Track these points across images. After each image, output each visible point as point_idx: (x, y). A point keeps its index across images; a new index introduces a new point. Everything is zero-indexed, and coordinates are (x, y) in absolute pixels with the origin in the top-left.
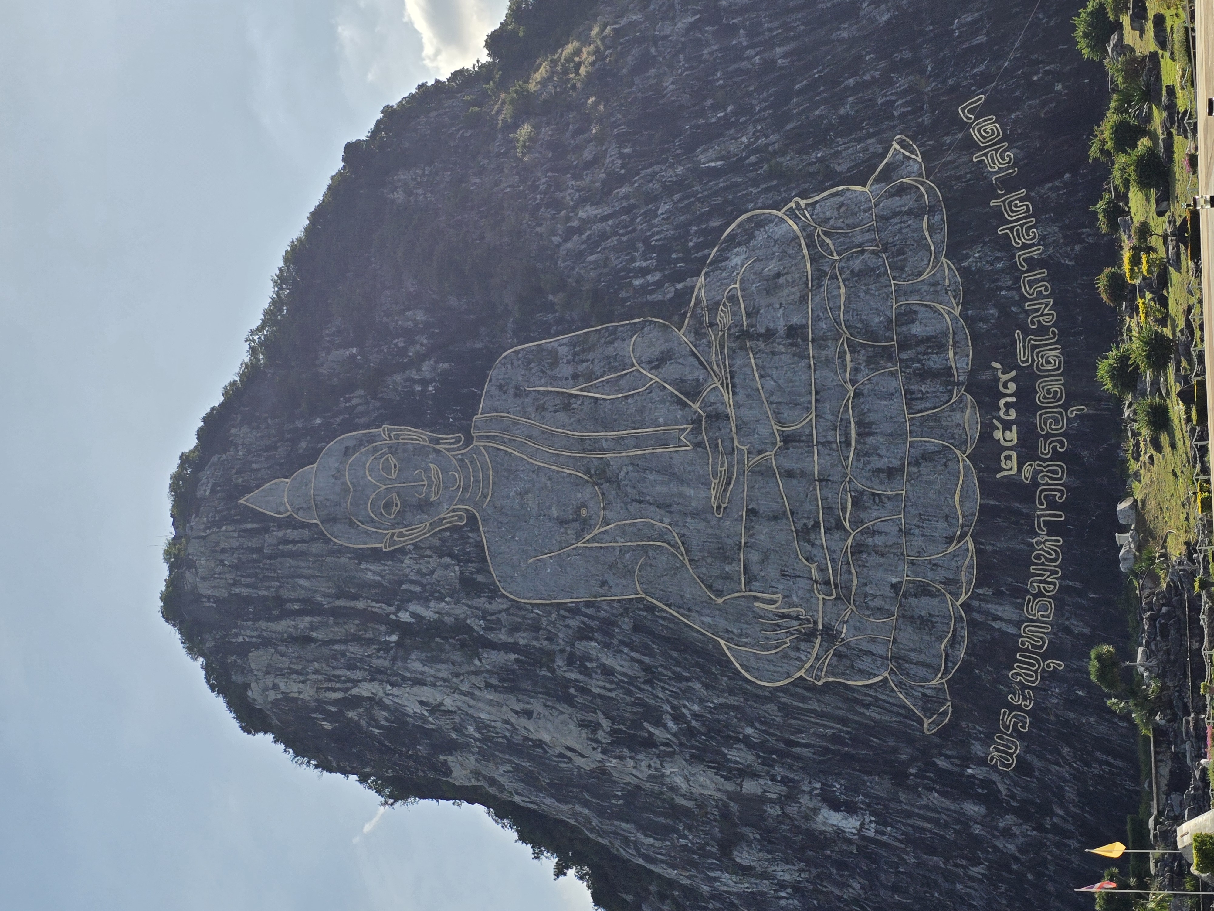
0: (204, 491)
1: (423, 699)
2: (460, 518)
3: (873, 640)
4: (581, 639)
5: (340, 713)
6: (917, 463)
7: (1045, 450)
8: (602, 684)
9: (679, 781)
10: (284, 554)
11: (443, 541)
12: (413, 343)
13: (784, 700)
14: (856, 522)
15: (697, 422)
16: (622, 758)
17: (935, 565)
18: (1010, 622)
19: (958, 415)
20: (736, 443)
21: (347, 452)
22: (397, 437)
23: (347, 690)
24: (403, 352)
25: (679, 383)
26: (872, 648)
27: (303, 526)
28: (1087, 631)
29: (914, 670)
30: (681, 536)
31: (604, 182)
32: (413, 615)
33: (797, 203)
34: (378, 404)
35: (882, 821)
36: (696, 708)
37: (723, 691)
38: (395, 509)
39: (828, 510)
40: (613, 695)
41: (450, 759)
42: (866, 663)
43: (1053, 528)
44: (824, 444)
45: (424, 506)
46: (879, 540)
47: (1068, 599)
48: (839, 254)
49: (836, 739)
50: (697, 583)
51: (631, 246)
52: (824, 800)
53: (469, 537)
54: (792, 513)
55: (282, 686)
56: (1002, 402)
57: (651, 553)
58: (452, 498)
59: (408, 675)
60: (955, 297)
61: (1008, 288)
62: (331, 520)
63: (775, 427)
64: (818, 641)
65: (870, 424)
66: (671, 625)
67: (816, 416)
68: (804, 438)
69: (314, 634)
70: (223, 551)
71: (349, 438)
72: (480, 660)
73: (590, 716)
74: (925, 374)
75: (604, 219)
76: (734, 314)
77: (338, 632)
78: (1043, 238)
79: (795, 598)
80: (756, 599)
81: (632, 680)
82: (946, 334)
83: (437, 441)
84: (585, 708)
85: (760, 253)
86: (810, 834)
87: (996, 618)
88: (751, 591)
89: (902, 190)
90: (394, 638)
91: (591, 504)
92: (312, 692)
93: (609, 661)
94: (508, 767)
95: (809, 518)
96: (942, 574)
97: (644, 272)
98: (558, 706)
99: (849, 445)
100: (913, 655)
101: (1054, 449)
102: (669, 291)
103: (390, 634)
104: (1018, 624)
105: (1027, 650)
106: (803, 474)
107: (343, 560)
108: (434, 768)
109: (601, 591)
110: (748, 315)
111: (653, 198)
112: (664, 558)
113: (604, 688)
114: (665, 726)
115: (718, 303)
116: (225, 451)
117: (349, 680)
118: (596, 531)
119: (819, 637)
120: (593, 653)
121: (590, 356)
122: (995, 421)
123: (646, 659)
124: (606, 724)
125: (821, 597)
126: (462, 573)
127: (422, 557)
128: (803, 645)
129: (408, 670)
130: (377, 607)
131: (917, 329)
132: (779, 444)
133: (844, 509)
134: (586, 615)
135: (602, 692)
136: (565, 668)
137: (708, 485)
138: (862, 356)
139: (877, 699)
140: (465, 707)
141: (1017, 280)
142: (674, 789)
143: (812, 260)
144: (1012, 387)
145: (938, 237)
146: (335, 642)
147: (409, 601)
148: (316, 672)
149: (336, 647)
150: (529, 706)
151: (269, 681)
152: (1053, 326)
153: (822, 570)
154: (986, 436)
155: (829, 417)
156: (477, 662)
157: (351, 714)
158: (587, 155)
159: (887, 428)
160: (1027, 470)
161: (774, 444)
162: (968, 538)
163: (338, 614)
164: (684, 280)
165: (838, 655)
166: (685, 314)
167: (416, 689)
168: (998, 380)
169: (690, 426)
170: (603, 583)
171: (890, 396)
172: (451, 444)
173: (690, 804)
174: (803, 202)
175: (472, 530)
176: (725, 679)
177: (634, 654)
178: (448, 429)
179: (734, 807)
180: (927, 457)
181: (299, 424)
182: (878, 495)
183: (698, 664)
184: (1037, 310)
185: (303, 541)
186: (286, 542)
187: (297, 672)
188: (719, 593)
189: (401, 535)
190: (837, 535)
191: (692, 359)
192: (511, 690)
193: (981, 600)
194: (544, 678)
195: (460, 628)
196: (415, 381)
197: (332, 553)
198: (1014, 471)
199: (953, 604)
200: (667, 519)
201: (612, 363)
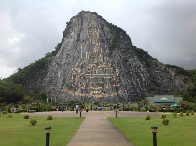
0: (94, 15)
1: (73, 36)
2: (90, 40)
9: (64, 60)
10: (87, 23)
12: (107, 37)
14: (87, 78)
15: (98, 63)
16: (66, 54)
18: (77, 91)
19: (97, 87)
20: (95, 67)
23: (74, 28)
29: (73, 82)
30: (87, 61)
31: (120, 56)
32: (81, 35)
35: (59, 79)
36: (71, 62)
38: (91, 34)
39: (89, 75)
41: (67, 38)
42: (74, 78)
43: (86, 96)
44: (95, 75)
45: (91, 37)
46: (86, 80)
47: (79, 97)
49: (67, 75)
50: (82, 63)
52: (61, 73)
57: (86, 58)
58: (92, 39)
59: (75, 34)
60: (108, 88)
62: (90, 27)
63: (97, 71)
68: (95, 73)
69: (79, 25)
70: (88, 17)
71: (98, 30)
74: (101, 85)
75: (117, 56)
76: (107, 68)
77: (80, 28)
78: (112, 96)
80: (81, 68)
82: (104, 87)
83: (97, 38)
84: (71, 51)
86: (58, 72)
89: (118, 84)
90: (79, 33)
91: (90, 53)
92: (74, 25)
94: (66, 43)
95: (88, 73)
96: (82, 85)
101: (93, 96)
105: (75, 93)
106: (92, 73)
112: (85, 60)
115: (109, 66)
118: (88, 53)
119: (77, 74)
120: (76, 52)
121: (104, 54)
126: (85, 40)
127: (86, 36)
128: (76, 72)
131: (105, 84)
133: (89, 77)
134: (80, 52)
137: (92, 64)
138: (103, 79)
139: (71, 79)
140: (72, 39)
141: (109, 93)
151: (75, 20)
152: (104, 97)
153: (83, 74)
154: (94, 90)
155: (97, 76)
156: (76, 41)
157: (71, 28)
158: (123, 54)
159: (96, 81)
161: (95, 71)
162: (85, 88)
164: (111, 63)
165: (75, 75)
168: (100, 91)
170: (83, 54)
172: (97, 40)
173: (61, 61)
174: (117, 74)
176: (73, 65)
177: (76, 56)
179: (61, 65)
182: (90, 80)
183: (75, 62)
184: (106, 95)
188: (81, 65)
189: (89, 34)
190: (86, 76)
194: (74, 47)
195: (79, 40)
196: (103, 37)
197: (87, 27)
198: (91, 92)
199: (79, 86)
200: (89, 60)
201: (104, 56)
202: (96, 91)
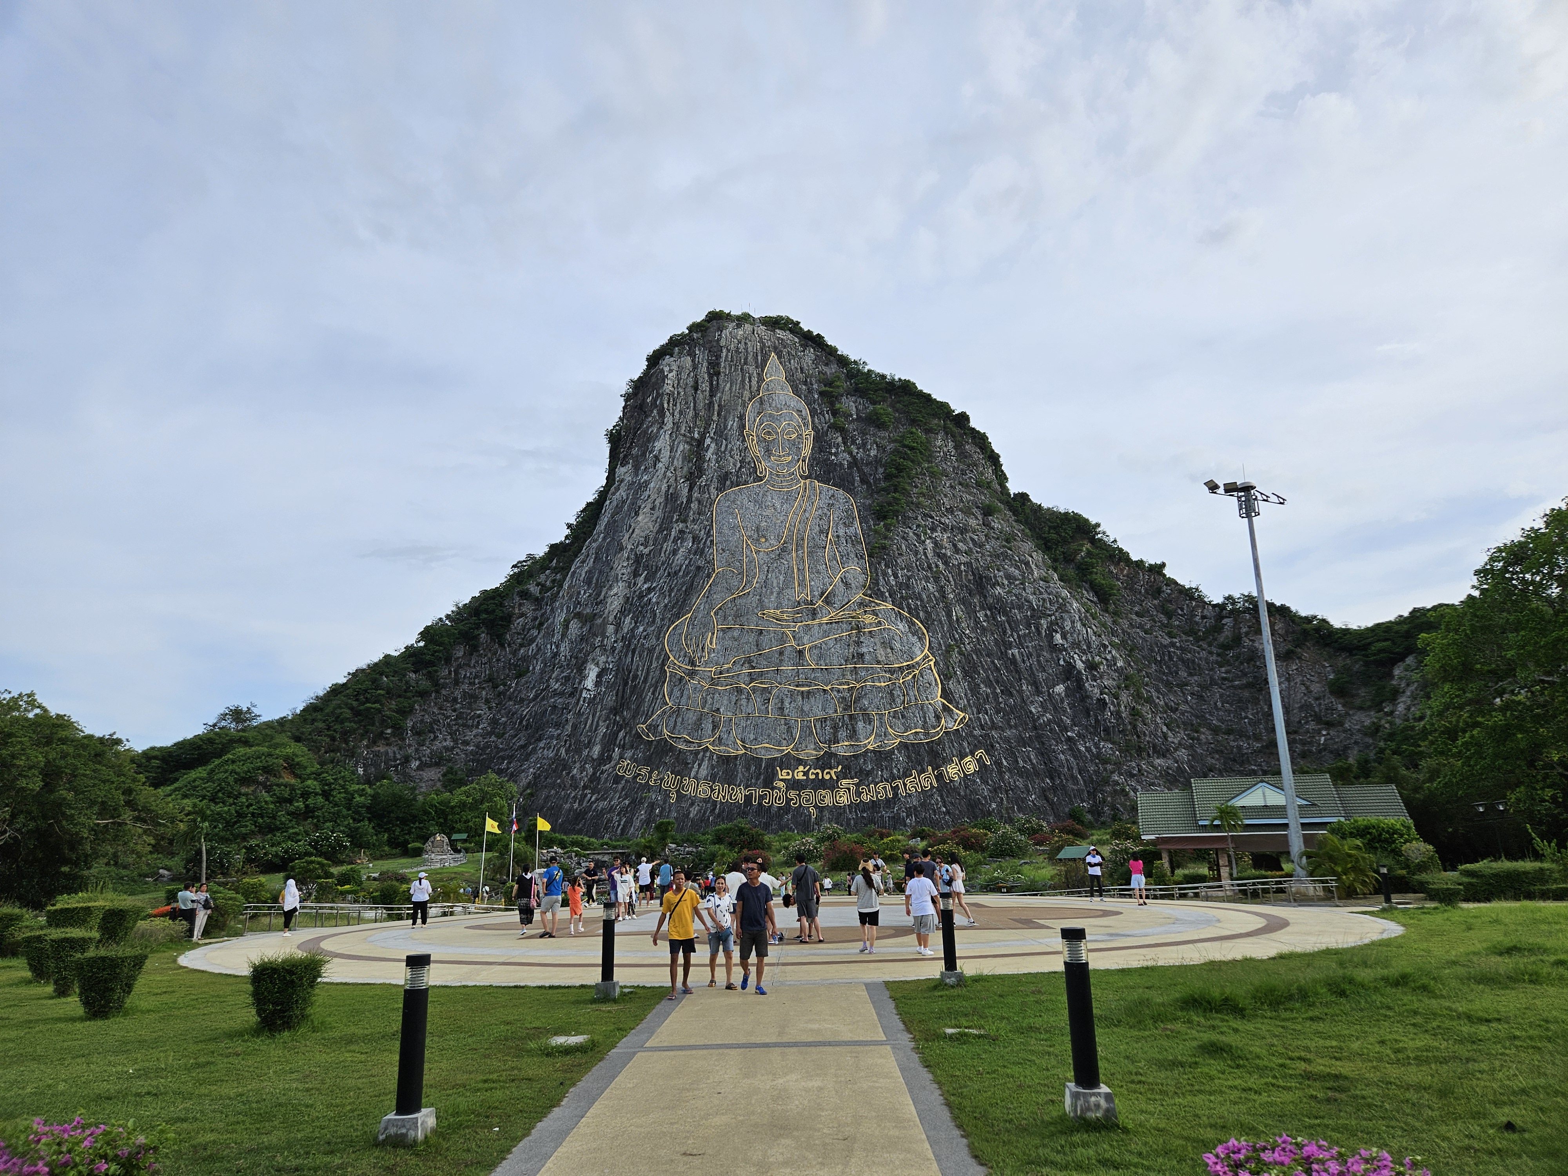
0: (780, 333)
2: (761, 473)
3: (689, 698)
4: (693, 538)
5: (657, 406)
6: (785, 724)
7: (792, 794)
8: (668, 549)
11: (749, 463)
12: (858, 449)
14: (754, 690)
15: (812, 603)
16: (628, 559)
17: (730, 732)
19: (813, 746)
20: (799, 624)
23: (668, 410)
24: (853, 442)
25: (833, 593)
26: (685, 697)
27: (759, 387)
28: (692, 815)
29: (673, 720)
30: (748, 593)
31: (945, 554)
32: (709, 446)
33: (931, 660)
34: (825, 428)
35: (592, 701)
36: (654, 600)
37: (663, 615)
38: (767, 437)
39: (761, 674)
40: (663, 555)
41: (630, 466)
42: (677, 693)
43: (748, 798)
44: (798, 673)
45: (768, 452)
46: (744, 702)
47: (710, 805)
49: (636, 677)
50: (722, 601)
51: (910, 569)
52: (603, 669)
54: (760, 654)
55: (670, 375)
56: (819, 771)
57: (740, 576)
58: (772, 468)
60: (878, 746)
61: (882, 776)
62: (761, 401)
63: (808, 646)
64: (689, 668)
65: (808, 698)
67: (813, 669)
68: (801, 661)
70: (746, 344)
71: (806, 412)
72: (683, 482)
73: (651, 542)
74: (835, 728)
75: (925, 554)
76: (871, 624)
77: (700, 405)
78: (909, 795)
79: (713, 655)
81: (670, 566)
82: (857, 741)
83: (804, 461)
84: (656, 539)
85: (905, 639)
86: (585, 662)
87: (700, 766)
88: (717, 631)
89: (938, 718)
90: (696, 436)
91: (767, 544)
93: (681, 553)
94: (625, 498)
95: (757, 663)
96: (724, 736)
97: (896, 576)
98: (657, 525)
99: (797, 686)
100: (680, 719)
101: (792, 799)
102: (884, 589)
103: (698, 433)
104: (696, 777)
106: (781, 661)
108: (625, 456)
109: (719, 549)
110: (870, 632)
111: (936, 580)
112: (736, 583)
113: (666, 550)
114: (645, 583)
115: (877, 615)
116: (801, 346)
117: (674, 410)
118: (752, 546)
119: (691, 668)
121: (849, 545)
123: (681, 573)
124: (646, 551)
125: (713, 669)
128: (687, 659)
129: (679, 443)
130: (713, 427)
131: (860, 724)
132: (798, 648)
133: (761, 683)
135: (664, 549)
136: (677, 529)
137: (777, 608)
138: (847, 695)
139: (657, 699)
140: (658, 473)
142: (611, 588)
143: (900, 668)
144: (827, 777)
145: (911, 737)
146: (695, 403)
147: (716, 444)
148: (679, 393)
149: (692, 404)
150: (657, 509)
151: (675, 367)
153: (728, 671)
155: (813, 675)
158: (960, 545)
159: (806, 708)
160: (781, 784)
161: (798, 645)
162: (744, 751)
163: (711, 405)
165: (681, 678)
167: (669, 448)
168: (831, 768)
169: (809, 599)
170: (723, 550)
171: (824, 709)
172: (802, 468)
173: (602, 597)
174: (932, 663)
175: (754, 479)
178: (811, 466)
179: (599, 621)
180: (789, 729)
181: (815, 387)
182: (769, 702)
183: (678, 601)
185: (750, 387)
186: (750, 378)
187: (679, 382)
188: (716, 614)
189: (753, 440)
190: (747, 679)
191: (847, 600)
192: (666, 499)
194: (673, 517)
195: (701, 471)
196: (837, 449)
197: (744, 402)
198: (781, 777)
199: (707, 742)
200: (757, 585)
201: (845, 557)
202: (810, 769)
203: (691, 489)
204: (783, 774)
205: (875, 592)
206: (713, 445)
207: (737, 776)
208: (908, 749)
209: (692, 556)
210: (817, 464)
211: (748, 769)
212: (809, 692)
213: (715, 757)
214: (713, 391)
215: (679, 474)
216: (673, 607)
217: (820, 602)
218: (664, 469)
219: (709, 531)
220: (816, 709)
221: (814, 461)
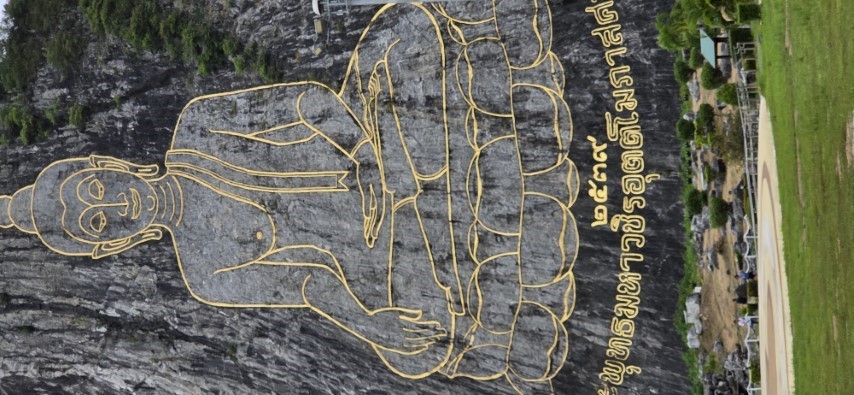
1: (128, 378)
2: (157, 234)
3: (495, 348)
4: (258, 336)
5: (59, 387)
6: (531, 212)
7: (627, 205)
8: (276, 371)
10: (9, 259)
11: (143, 252)
12: (115, 87)
13: (422, 389)
14: (482, 256)
15: (353, 169)
17: (544, 292)
18: (600, 337)
19: (561, 175)
20: (384, 188)
21: (61, 176)
22: (103, 165)
23: (64, 370)
24: (106, 94)
25: (338, 137)
26: (494, 353)
27: (25, 235)
28: (659, 345)
29: (526, 370)
30: (340, 261)
32: (118, 311)
34: (85, 137)
37: (374, 381)
38: (103, 225)
39: (459, 245)
40: (284, 380)
42: (488, 364)
44: (456, 193)
45: (127, 223)
46: (500, 271)
47: (645, 321)
48: (467, 41)
50: (352, 298)
51: (297, 21)
53: (164, 250)
54: (431, 246)
55: (10, 367)
56: (595, 168)
57: (315, 272)
58: (149, 218)
59: (115, 359)
60: (559, 83)
61: (601, 79)
62: (48, 232)
63: (417, 177)
64: (451, 346)
65: (493, 179)
66: (332, 330)
67: (450, 170)
68: (440, 187)
69: (36, 325)
71: (62, 164)
72: (175, 349)
74: (537, 142)
76: (382, 84)
77: (57, 322)
78: (627, 41)
79: (432, 314)
80: (402, 313)
81: (300, 370)
82: (553, 112)
84: (262, 390)
85: (404, 36)
87: (590, 334)
88: (397, 306)
90: (103, 329)
91: (265, 230)
92: (35, 372)
93: (281, 354)
95: (444, 251)
96: (549, 299)
97: (308, 43)
98: (239, 386)
99: (476, 194)
100: (526, 360)
101: (636, 205)
102: (328, 62)
103: (100, 326)
104: (607, 339)
105: (613, 358)
106: (439, 216)
107: (59, 265)
109: (274, 300)
110: (395, 85)
112: (326, 278)
113: (278, 375)
115: (369, 74)
117: (65, 362)
118: (270, 252)
119: (452, 345)
120: (268, 348)
121: (264, 109)
122: (591, 182)
123: (312, 355)
125: (453, 314)
126: (159, 279)
127: (126, 265)
128: (439, 349)
129: (115, 355)
130: (88, 304)
131: (529, 106)
132: (420, 191)
133: (472, 245)
134: (263, 318)
135: (276, 377)
136: (246, 358)
137: (361, 220)
138: (487, 124)
139: (497, 390)
141: (607, 72)
143: (446, 45)
144: (604, 156)
145: (545, 34)
146: (53, 331)
147: (115, 300)
148: (38, 355)
149: (55, 335)
150: (215, 386)
152: (635, 110)
153: (455, 292)
154: (584, 194)
155: (460, 171)
156: (172, 350)
157: (67, 389)
159: (507, 183)
160: (615, 222)
161: (415, 191)
162: (570, 273)
163: (57, 309)
164: (340, 52)
165: (467, 357)
166: (342, 81)
167: (122, 371)
168: (592, 150)
169: (346, 173)
170: (276, 294)
171: (509, 158)
172: (148, 172)
175: (167, 245)
176: (376, 372)
177: (302, 350)
178: (146, 160)
180: (538, 207)
181: (20, 150)
182: (500, 235)
183: (353, 360)
184: (622, 98)
185: (25, 249)
186: (10, 249)
187: (22, 355)
188: (371, 308)
189: (108, 246)
190: (468, 265)
191: (348, 117)
192: (200, 373)
193: (578, 319)
194: (228, 365)
195: (158, 323)
196: (117, 119)
197: (50, 259)
198: (605, 222)
199: (557, 322)
200: (328, 247)
201: (282, 116)
202: (594, 181)
203: (186, 338)
204: (600, 219)
205: (334, 76)
206: (117, 305)
207: (604, 282)
208: (562, 40)
209: (286, 340)
210: (141, 150)
211: (595, 267)
212: (485, 178)
213: (578, 313)
214: (33, 303)
215: (162, 355)
216: (363, 367)
217: (351, 156)
218: (156, 377)
219: (248, 313)
220: (509, 169)
221: (137, 155)
